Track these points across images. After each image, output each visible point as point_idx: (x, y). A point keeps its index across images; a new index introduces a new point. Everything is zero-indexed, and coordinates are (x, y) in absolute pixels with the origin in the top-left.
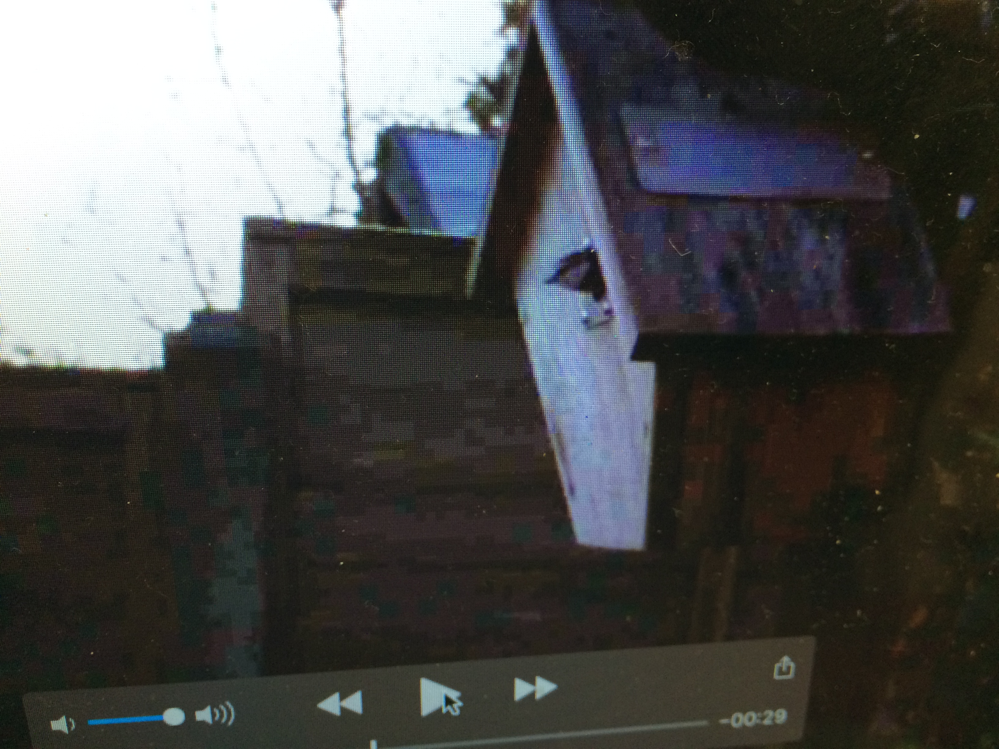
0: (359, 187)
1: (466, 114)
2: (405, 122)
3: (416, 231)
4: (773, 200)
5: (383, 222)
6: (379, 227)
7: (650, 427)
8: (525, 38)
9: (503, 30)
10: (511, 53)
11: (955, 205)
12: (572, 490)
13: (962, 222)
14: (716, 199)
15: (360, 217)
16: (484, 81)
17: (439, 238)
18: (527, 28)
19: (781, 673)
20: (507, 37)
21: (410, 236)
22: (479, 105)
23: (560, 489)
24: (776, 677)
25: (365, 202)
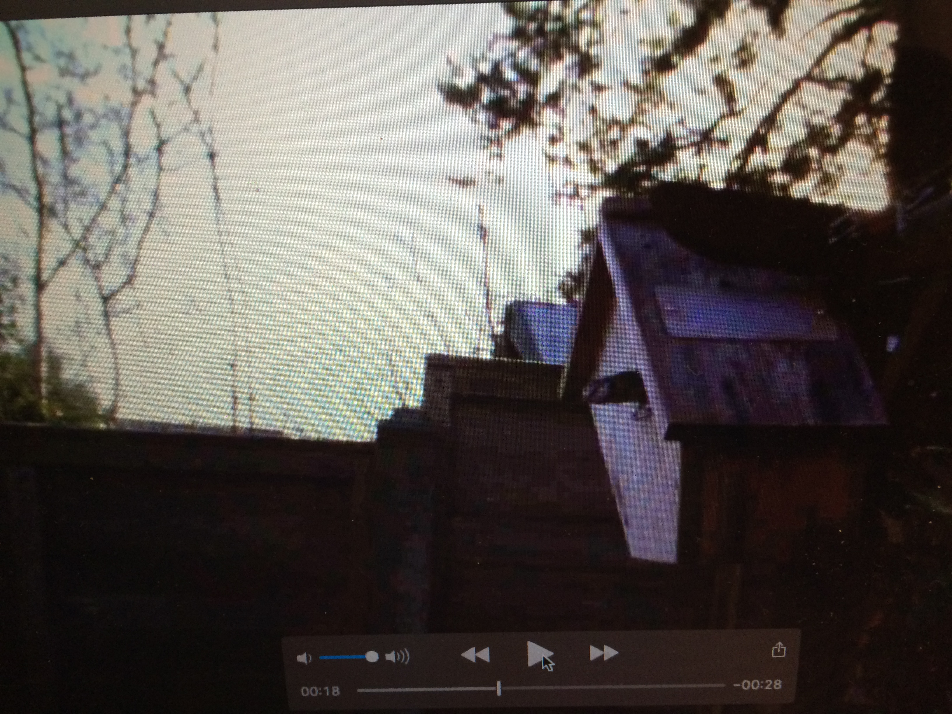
0: (494, 336)
1: (558, 294)
2: (521, 299)
3: (528, 361)
4: (757, 341)
5: (507, 356)
6: (504, 359)
7: (679, 483)
8: (595, 248)
9: (580, 246)
10: (586, 258)
11: (884, 343)
12: (626, 521)
13: (890, 354)
14: (717, 340)
15: (493, 353)
16: (569, 274)
17: (542, 365)
18: (595, 243)
19: (776, 653)
20: (582, 249)
21: (525, 364)
22: (567, 288)
23: (619, 521)
24: (773, 656)
25: (496, 344)
